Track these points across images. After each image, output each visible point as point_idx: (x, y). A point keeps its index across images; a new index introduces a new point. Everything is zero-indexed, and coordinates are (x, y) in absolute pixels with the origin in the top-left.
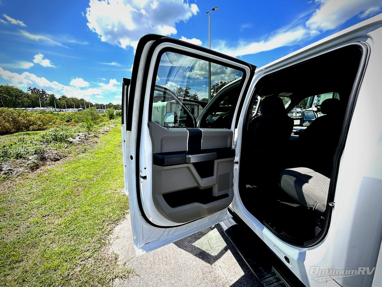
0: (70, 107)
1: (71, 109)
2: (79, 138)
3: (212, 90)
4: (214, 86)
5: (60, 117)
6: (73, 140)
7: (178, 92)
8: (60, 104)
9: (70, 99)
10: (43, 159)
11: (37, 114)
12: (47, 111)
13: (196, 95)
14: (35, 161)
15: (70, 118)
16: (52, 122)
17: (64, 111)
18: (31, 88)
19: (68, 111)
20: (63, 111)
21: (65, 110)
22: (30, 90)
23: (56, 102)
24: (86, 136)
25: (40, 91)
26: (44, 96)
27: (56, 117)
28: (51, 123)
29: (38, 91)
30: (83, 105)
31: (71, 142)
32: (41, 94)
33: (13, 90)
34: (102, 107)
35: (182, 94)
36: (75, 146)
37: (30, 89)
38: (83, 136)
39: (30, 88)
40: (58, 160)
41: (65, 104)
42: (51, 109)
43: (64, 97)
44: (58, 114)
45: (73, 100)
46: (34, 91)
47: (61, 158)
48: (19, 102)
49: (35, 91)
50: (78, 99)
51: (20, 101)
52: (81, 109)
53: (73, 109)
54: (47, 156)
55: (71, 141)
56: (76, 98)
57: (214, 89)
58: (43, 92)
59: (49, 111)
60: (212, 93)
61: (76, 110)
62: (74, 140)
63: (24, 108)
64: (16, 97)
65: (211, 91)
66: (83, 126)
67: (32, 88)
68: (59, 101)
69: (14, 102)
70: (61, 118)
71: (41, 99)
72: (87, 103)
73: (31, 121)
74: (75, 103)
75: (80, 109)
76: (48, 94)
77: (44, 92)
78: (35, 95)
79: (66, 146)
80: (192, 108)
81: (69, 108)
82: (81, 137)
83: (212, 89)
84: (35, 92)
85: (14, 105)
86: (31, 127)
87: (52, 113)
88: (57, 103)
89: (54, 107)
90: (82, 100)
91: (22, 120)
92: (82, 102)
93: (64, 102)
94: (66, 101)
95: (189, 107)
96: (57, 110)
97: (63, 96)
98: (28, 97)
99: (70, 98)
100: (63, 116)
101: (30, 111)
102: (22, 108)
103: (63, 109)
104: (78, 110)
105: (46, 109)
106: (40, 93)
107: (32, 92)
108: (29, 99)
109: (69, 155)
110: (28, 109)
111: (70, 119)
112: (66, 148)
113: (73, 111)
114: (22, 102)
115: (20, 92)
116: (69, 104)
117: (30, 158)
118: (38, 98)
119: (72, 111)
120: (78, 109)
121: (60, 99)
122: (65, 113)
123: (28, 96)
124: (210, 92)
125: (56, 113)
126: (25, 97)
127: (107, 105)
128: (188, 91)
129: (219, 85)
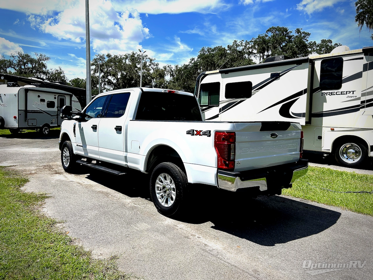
3: (93, 67)
4: (96, 60)
7: (21, 63)
13: (61, 73)
35: (31, 66)
57: (97, 65)
60: (92, 72)
65: (90, 68)
80: (60, 99)
83: (93, 65)
95: (57, 97)
124: (89, 70)
128: (44, 62)
129: (105, 59)
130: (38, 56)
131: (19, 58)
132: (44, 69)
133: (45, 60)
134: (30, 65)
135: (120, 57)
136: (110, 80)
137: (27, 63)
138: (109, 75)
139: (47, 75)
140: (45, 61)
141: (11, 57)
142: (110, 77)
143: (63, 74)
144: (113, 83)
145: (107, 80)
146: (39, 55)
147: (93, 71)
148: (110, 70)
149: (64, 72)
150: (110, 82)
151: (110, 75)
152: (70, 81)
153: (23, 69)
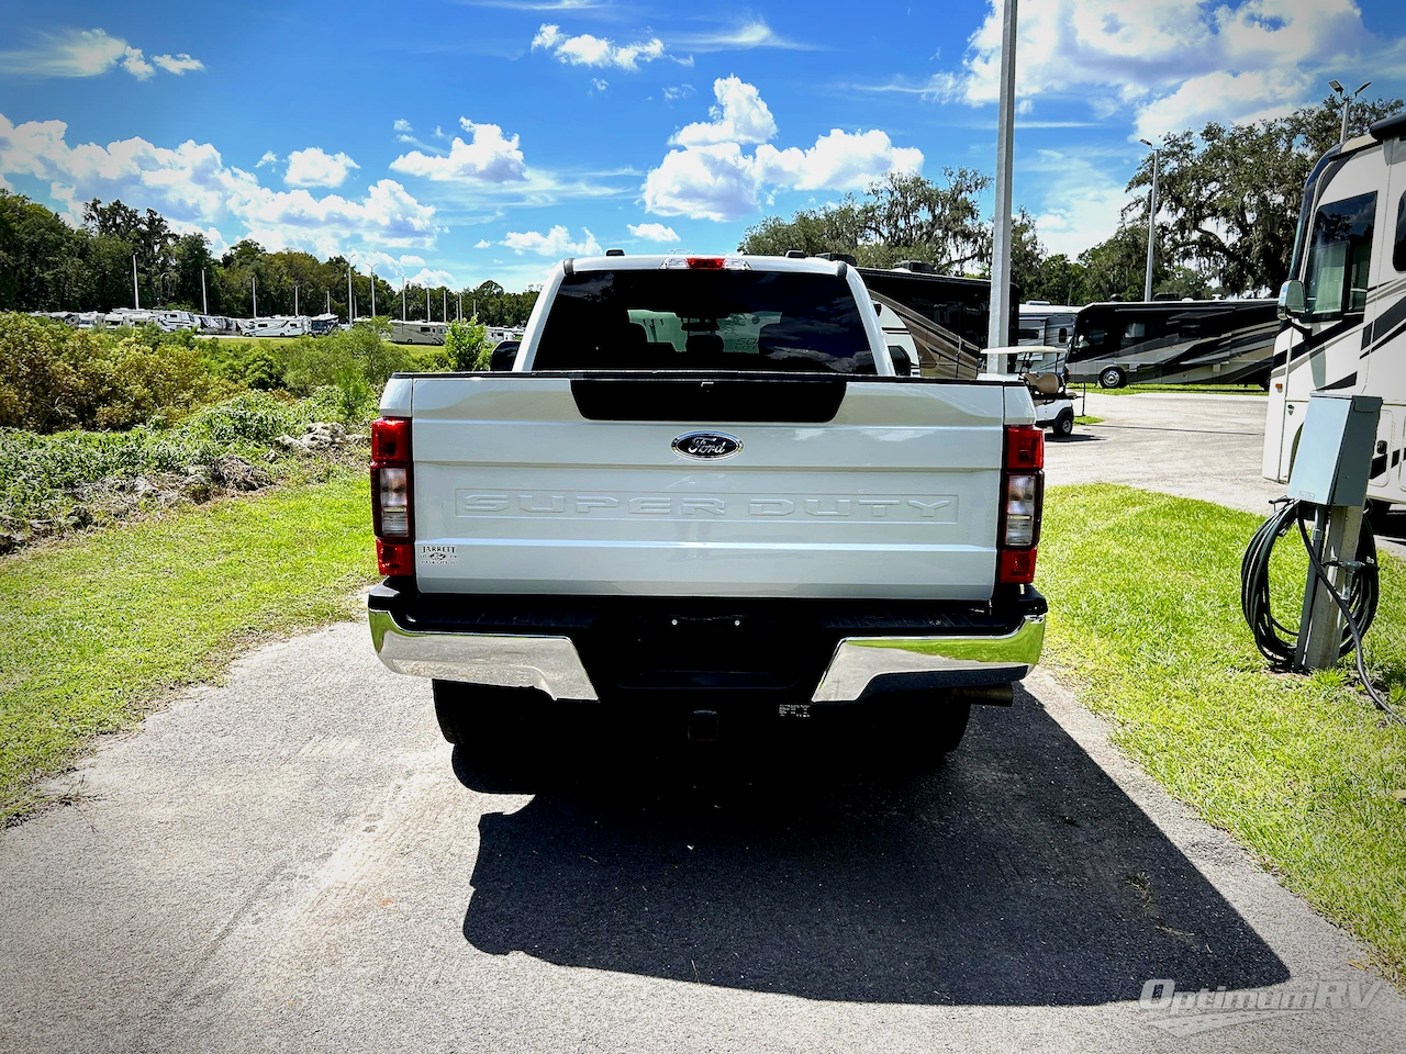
0: (274, 304)
1: (278, 317)
2: (313, 439)
5: (224, 365)
6: (291, 440)
8: (227, 291)
9: (278, 263)
10: (218, 478)
11: (128, 345)
12: (163, 327)
13: (1024, 228)
14: (203, 479)
15: (274, 371)
16: (191, 386)
17: (245, 331)
18: (98, 206)
19: (265, 331)
20: (238, 328)
21: (247, 322)
22: (94, 214)
23: (208, 280)
24: (334, 433)
25: (141, 221)
26: (156, 248)
27: (207, 360)
28: (187, 395)
29: (130, 220)
30: (340, 294)
31: (286, 448)
32: (143, 234)
33: (23, 215)
34: (439, 305)
36: (299, 460)
37: (96, 210)
38: (327, 432)
39: (94, 206)
40: (254, 489)
41: (249, 290)
42: (183, 318)
43: (248, 250)
44: (214, 347)
45: (290, 267)
46: (115, 220)
47: (261, 486)
48: (41, 281)
49: (119, 220)
50: (315, 261)
51: (47, 276)
52: (327, 316)
53: (287, 318)
54: (226, 472)
55: (286, 442)
56: (306, 257)
58: (152, 221)
59: (174, 327)
61: (303, 322)
62: (296, 442)
63: (64, 314)
64: (33, 255)
66: (328, 401)
67: (104, 205)
68: (221, 271)
69: (21, 279)
70: (231, 366)
71: (142, 265)
72: (365, 281)
73: (102, 382)
74: (301, 280)
75: (321, 317)
76: (176, 237)
77: (155, 225)
78: (115, 243)
79: (273, 455)
81: (271, 315)
82: (317, 437)
84: (115, 224)
85: (21, 294)
86: (103, 411)
87: (187, 342)
88: (216, 282)
89: (198, 307)
90: (338, 264)
91: (66, 372)
92: (336, 279)
93: (244, 279)
94: (257, 272)
96: (212, 322)
97: (245, 244)
98: (83, 254)
99: (279, 256)
100: (236, 356)
101: (91, 326)
102: (54, 315)
103: (239, 320)
104: (315, 325)
105: (162, 318)
106: (139, 232)
107: (104, 227)
108: (89, 267)
109: (280, 482)
110: (82, 316)
111: (271, 376)
112: (271, 462)
113: (288, 330)
114: (56, 280)
115: (52, 229)
116: (272, 288)
117: (192, 470)
118: (129, 260)
119: (281, 330)
120: (315, 318)
121: (228, 261)
122: (246, 340)
123: (83, 250)
125: (208, 337)
126: (70, 253)
127: (468, 296)
128: (970, 198)
129: (1192, 148)
130: (952, 179)
131: (892, 193)
132: (968, 222)
133: (973, 188)
134: (924, 215)
135: (1262, 132)
136: (1211, 234)
137: (915, 208)
138: (1209, 215)
139: (975, 242)
140: (975, 193)
141: (869, 194)
142: (1209, 225)
143: (1031, 231)
144: (1222, 247)
145: (1195, 235)
146: (957, 173)
147: (1141, 205)
148: (1213, 193)
149: (1036, 226)
150: (1209, 244)
151: (1214, 214)
152: (1081, 257)
153: (902, 230)
